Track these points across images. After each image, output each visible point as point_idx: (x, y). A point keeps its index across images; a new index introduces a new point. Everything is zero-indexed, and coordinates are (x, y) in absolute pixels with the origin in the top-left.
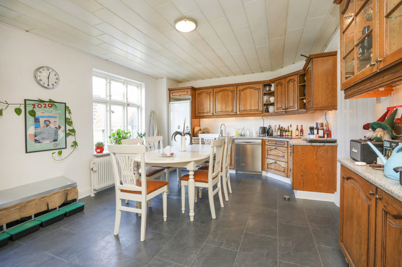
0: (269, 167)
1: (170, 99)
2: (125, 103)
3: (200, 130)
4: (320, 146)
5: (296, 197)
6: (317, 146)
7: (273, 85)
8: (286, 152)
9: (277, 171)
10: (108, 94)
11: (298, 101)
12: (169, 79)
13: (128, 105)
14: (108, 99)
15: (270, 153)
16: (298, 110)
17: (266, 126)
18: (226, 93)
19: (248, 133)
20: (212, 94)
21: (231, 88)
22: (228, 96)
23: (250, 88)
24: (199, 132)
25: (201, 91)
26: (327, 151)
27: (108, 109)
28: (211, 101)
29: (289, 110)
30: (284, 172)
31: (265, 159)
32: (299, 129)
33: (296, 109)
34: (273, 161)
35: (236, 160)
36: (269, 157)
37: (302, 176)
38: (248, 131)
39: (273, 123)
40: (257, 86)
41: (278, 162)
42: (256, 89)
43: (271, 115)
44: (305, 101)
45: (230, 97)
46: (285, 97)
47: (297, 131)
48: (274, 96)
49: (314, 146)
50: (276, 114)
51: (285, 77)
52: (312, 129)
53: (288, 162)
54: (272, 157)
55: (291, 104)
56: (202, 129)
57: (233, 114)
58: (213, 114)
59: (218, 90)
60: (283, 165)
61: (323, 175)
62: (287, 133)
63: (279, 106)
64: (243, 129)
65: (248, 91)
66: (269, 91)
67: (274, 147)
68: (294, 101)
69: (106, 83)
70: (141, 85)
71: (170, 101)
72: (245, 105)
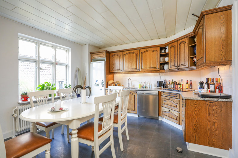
0: (164, 114)
1: (92, 60)
2: (53, 62)
3: (114, 83)
4: (213, 102)
5: (189, 149)
6: (210, 102)
7: (167, 47)
8: (178, 103)
9: (171, 117)
10: (37, 55)
11: (188, 60)
12: (90, 45)
13: (56, 64)
14: (37, 59)
15: (165, 102)
16: (189, 67)
17: (162, 80)
18: (131, 54)
19: (148, 86)
20: (121, 56)
21: (135, 51)
22: (133, 57)
23: (150, 51)
24: (113, 84)
25: (114, 54)
26: (221, 107)
27: (37, 66)
28: (121, 61)
29: (180, 67)
30: (177, 119)
31: (161, 107)
32: (189, 83)
33: (187, 66)
34: (167, 110)
35: (138, 107)
36: (164, 105)
37: (195, 129)
38: (148, 84)
39: (168, 78)
40: (154, 49)
41: (171, 111)
42: (154, 51)
43: (166, 72)
44: (195, 59)
45: (135, 58)
46: (177, 56)
47: (187, 85)
48: (168, 57)
49: (207, 101)
50: (170, 71)
51: (177, 41)
52: (201, 83)
53: (180, 112)
54: (166, 106)
55: (183, 62)
56: (115, 82)
57: (136, 71)
58: (122, 71)
59: (125, 53)
60: (176, 114)
61: (216, 130)
62: (179, 86)
63: (172, 64)
64: (145, 83)
65: (148, 53)
66: (164, 53)
67: (168, 98)
68: (185, 60)
69: (35, 47)
70: (68, 49)
71: (91, 61)
72: (146, 64)
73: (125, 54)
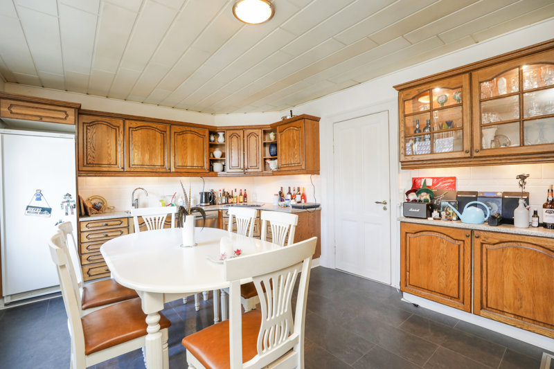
7: (221, 134)
11: (262, 161)
16: (262, 171)
18: (151, 132)
20: (121, 129)
21: (160, 126)
22: (155, 139)
23: (191, 132)
29: (249, 170)
40: (200, 131)
42: (199, 135)
44: (268, 161)
45: (159, 142)
51: (243, 128)
55: (253, 164)
57: (164, 170)
58: (123, 168)
59: (134, 124)
63: (235, 164)
64: (174, 196)
65: (189, 136)
66: (214, 141)
68: (256, 161)
72: (184, 157)
73: (131, 126)
